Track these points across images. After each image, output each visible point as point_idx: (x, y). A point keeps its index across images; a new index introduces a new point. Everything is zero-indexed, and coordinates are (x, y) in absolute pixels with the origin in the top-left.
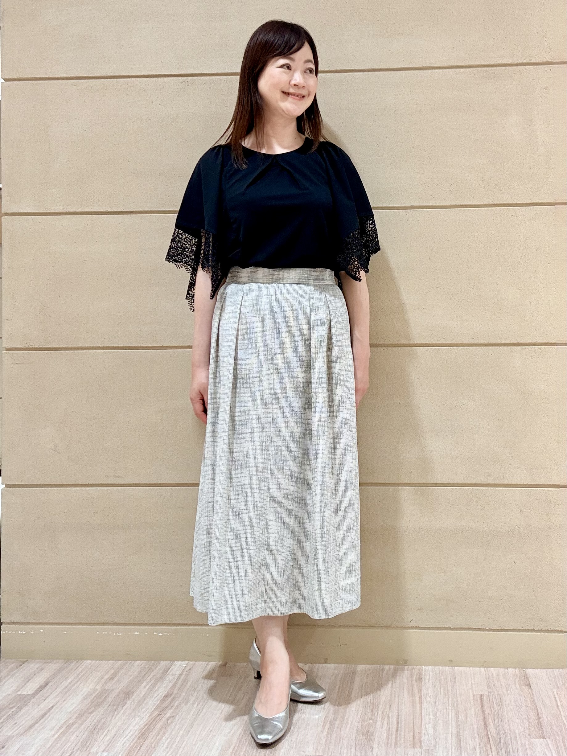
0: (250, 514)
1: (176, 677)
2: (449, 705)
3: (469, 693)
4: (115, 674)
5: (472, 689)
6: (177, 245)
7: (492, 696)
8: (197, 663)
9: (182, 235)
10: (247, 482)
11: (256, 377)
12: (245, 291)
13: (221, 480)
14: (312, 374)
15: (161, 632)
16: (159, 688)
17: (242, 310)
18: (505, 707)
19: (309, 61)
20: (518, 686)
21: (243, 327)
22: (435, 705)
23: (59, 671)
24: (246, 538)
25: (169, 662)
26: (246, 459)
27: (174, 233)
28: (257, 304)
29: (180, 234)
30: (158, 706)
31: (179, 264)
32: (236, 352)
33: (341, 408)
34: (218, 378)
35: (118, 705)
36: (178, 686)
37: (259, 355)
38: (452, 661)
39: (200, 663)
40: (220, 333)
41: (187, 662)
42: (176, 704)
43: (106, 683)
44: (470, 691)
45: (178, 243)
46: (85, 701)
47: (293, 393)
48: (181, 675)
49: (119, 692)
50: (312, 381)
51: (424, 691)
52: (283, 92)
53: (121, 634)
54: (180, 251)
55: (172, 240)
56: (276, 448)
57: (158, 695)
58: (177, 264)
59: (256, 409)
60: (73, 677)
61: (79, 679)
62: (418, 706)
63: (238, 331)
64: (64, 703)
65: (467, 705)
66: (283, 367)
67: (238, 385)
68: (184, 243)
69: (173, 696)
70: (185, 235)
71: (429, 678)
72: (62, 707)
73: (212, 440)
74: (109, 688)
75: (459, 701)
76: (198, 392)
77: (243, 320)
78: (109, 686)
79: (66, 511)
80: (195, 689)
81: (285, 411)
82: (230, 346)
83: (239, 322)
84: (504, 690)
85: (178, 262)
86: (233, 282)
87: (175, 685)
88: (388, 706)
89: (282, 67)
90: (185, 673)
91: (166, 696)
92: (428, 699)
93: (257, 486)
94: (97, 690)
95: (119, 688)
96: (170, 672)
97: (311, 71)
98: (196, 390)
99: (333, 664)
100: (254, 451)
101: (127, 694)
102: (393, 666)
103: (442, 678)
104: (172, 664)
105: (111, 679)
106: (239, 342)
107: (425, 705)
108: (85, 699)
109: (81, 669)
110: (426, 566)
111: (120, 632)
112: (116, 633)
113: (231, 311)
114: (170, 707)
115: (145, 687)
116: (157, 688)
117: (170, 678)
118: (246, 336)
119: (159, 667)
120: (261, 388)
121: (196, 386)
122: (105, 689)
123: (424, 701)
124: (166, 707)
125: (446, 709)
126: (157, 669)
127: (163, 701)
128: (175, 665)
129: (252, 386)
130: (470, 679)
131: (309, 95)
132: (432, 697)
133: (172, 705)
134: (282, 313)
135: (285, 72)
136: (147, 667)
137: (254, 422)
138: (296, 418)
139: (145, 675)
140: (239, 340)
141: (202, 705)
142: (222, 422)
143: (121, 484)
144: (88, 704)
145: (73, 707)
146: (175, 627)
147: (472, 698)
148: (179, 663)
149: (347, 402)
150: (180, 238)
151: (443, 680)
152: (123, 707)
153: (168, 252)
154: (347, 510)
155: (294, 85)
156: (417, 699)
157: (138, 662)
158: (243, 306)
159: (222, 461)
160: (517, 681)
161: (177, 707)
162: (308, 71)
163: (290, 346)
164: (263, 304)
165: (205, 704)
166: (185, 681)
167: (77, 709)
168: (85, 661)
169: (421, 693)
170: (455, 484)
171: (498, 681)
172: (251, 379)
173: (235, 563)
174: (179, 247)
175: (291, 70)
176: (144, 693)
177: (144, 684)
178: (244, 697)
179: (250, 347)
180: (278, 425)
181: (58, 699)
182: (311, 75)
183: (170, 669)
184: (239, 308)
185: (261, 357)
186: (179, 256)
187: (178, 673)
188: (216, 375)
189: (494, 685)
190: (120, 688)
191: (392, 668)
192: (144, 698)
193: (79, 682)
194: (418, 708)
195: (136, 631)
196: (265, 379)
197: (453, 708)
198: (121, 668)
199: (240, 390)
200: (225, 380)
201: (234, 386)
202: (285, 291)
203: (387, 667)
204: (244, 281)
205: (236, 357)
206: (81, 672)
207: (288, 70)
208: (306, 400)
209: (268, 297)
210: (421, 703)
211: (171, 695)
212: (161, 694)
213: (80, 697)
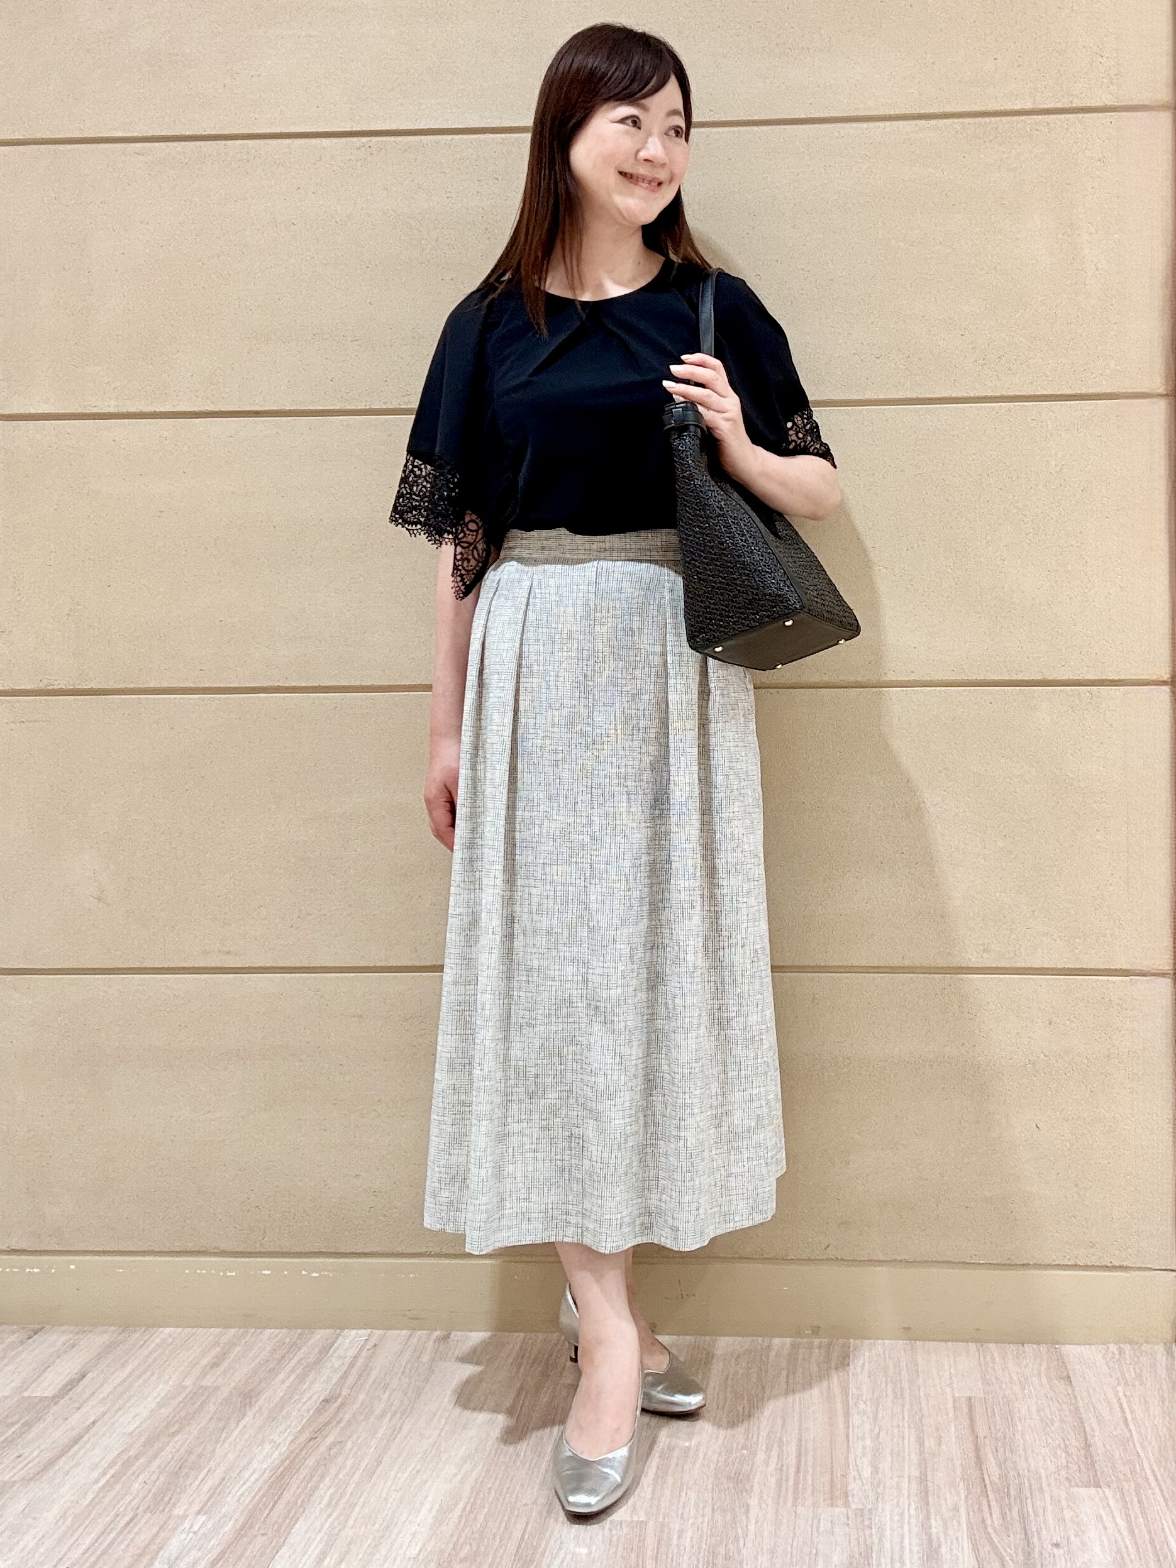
0: (542, 1028)
1: (348, 1360)
2: (903, 1418)
3: (943, 1393)
4: (224, 1355)
5: (951, 1385)
6: (411, 489)
7: (991, 1400)
8: (390, 1332)
9: (421, 470)
10: (536, 963)
11: (556, 752)
12: (535, 577)
13: (489, 958)
14: (672, 745)
15: (316, 1270)
16: (311, 1383)
17: (530, 613)
18: (1018, 1424)
19: (675, 112)
20: (1044, 1380)
21: (530, 649)
22: (875, 1419)
23: (109, 1348)
24: (537, 1076)
25: (332, 1331)
26: (535, 917)
27: (405, 466)
28: (559, 603)
29: (416, 467)
30: (310, 1421)
31: (414, 527)
32: (517, 701)
33: (723, 815)
34: (480, 752)
35: (229, 1419)
36: (351, 1379)
37: (562, 706)
38: (909, 1328)
39: (396, 1332)
40: (486, 662)
41: (369, 1331)
42: (347, 1417)
43: (204, 1374)
44: (948, 1390)
45: (413, 486)
46: (163, 1411)
47: (633, 784)
48: (356, 1357)
49: (231, 1392)
50: (672, 760)
51: (853, 1390)
52: (621, 173)
53: (234, 1274)
54: (417, 501)
55: (404, 480)
56: (600, 898)
57: (310, 1398)
58: (410, 527)
59: (555, 817)
60: (136, 1363)
61: (149, 1367)
62: (841, 1419)
63: (520, 657)
64: (118, 1415)
65: (940, 1419)
66: (613, 731)
67: (520, 766)
68: (425, 483)
69: (339, 1401)
70: (426, 468)
71: (864, 1364)
72: (113, 1424)
73: (466, 879)
74: (209, 1384)
75: (925, 1411)
76: (442, 787)
77: (530, 635)
78: (208, 1381)
79: (121, 1023)
80: (386, 1387)
81: (618, 822)
82: (502, 688)
83: (522, 639)
84: (1017, 1389)
85: (412, 523)
86: (512, 559)
87: (344, 1377)
88: (779, 1422)
89: (622, 121)
90: (364, 1353)
91: (326, 1401)
92: (862, 1406)
93: (557, 973)
94: (185, 1388)
95: (230, 1384)
96: (335, 1351)
97: (677, 131)
98: (438, 780)
99: (668, 1334)
100: (551, 901)
101: (247, 1397)
102: (789, 1340)
103: (891, 1364)
104: (339, 1335)
105: (214, 1365)
106: (522, 680)
107: (856, 1420)
108: (160, 1405)
109: (153, 1345)
110: (857, 1136)
111: (233, 1268)
112: (225, 1273)
113: (506, 618)
114: (335, 1423)
115: (283, 1382)
116: (308, 1383)
117: (335, 1362)
118: (535, 668)
119: (312, 1341)
120: (566, 775)
121: (438, 774)
122: (202, 1387)
123: (853, 1411)
124: (326, 1424)
125: (898, 1426)
126: (309, 1344)
127: (319, 1411)
128: (345, 1338)
129: (549, 770)
130: (947, 1367)
131: (671, 181)
132: (868, 1403)
133: (338, 1419)
134: (610, 620)
135: (627, 133)
136: (288, 1340)
137: (551, 843)
138: (639, 836)
139: (283, 1357)
140: (522, 675)
141: (401, 1418)
142: (491, 843)
143: (234, 968)
144: (168, 1417)
145: (138, 1423)
146: (346, 1260)
147: (950, 1404)
148: (353, 1332)
149: (737, 804)
150: (415, 476)
151: (891, 1367)
152: (239, 1421)
153: (395, 505)
154: (733, 1023)
155: (646, 160)
156: (839, 1408)
157: (268, 1331)
158: (530, 608)
159: (492, 923)
160: (1043, 1369)
161: (349, 1423)
162: (672, 133)
163: (625, 689)
164: (570, 602)
165: (407, 1417)
166: (366, 1369)
167: (144, 1426)
168: (161, 1329)
169: (847, 1394)
170: (917, 967)
171: (1003, 1371)
172: (546, 755)
173: (516, 1125)
174: (415, 494)
175: (640, 128)
176: (281, 1394)
177: (281, 1376)
178: (485, 1400)
179: (544, 691)
180: (603, 851)
181: (104, 1409)
182: (678, 140)
183: (336, 1345)
184: (522, 612)
185: (566, 711)
186: (414, 512)
187: (352, 1353)
188: (476, 747)
189: (997, 1378)
190: (233, 1384)
191: (788, 1346)
192: (282, 1404)
193: (149, 1373)
194: (841, 1426)
195: (266, 1267)
196: (574, 756)
197: (912, 1426)
198: (232, 1345)
199: (524, 777)
200: (496, 757)
201: (513, 770)
202: (616, 575)
203: (777, 1341)
204: (533, 556)
205: (516, 711)
206: (154, 1351)
207: (634, 129)
208: (656, 800)
209: (582, 587)
210: (847, 1414)
211: (336, 1398)
212: (315, 1397)
213: (151, 1403)
